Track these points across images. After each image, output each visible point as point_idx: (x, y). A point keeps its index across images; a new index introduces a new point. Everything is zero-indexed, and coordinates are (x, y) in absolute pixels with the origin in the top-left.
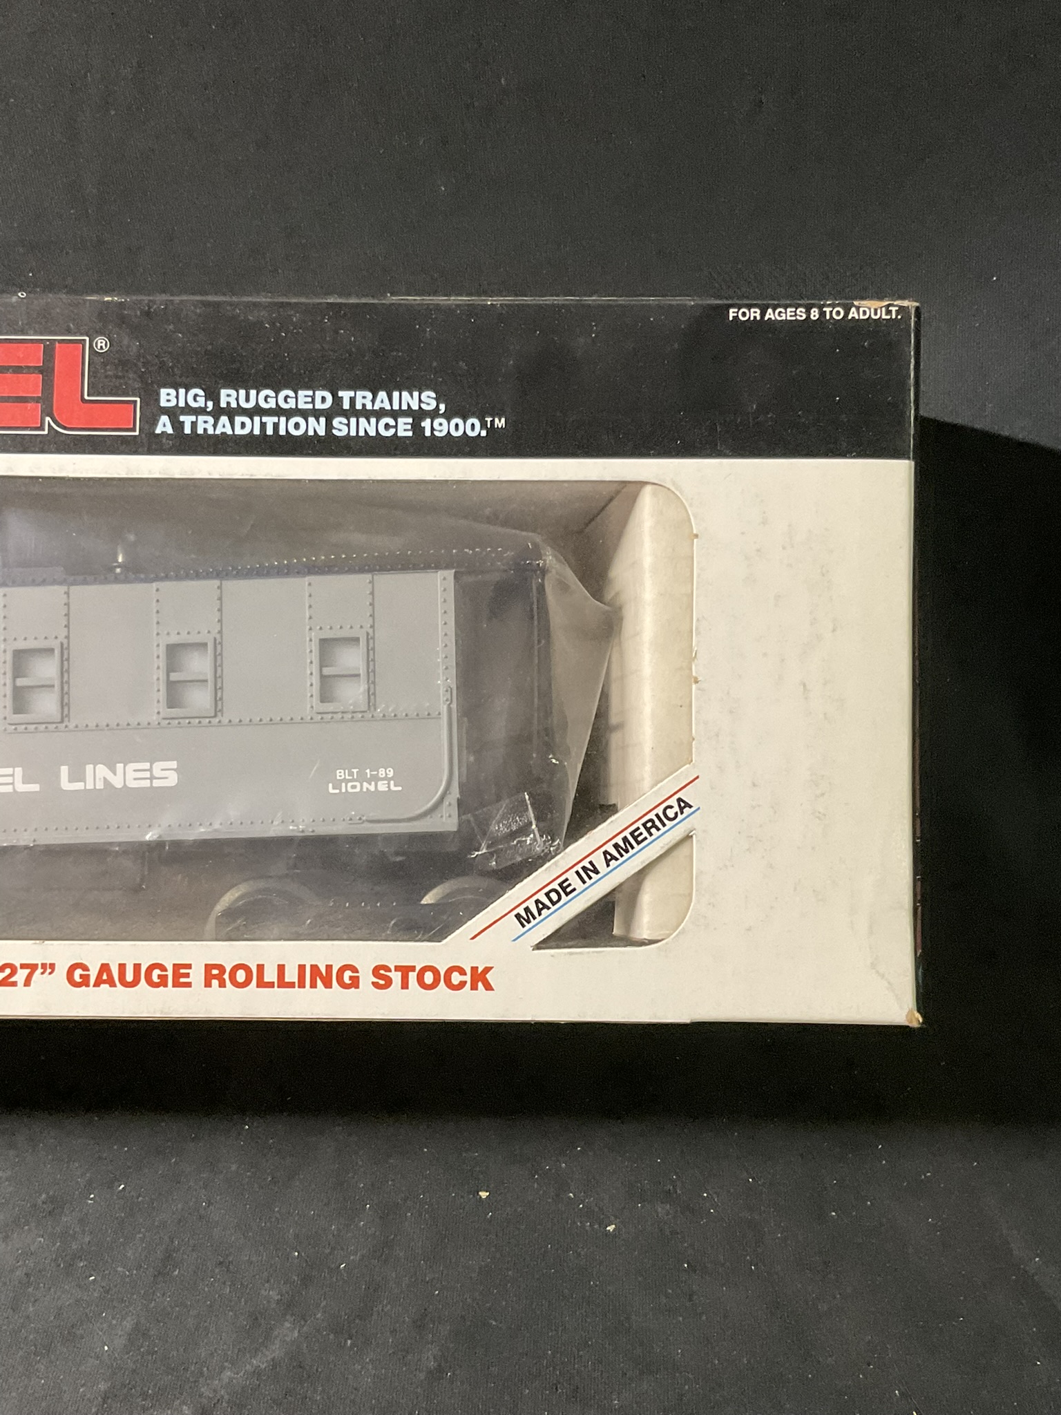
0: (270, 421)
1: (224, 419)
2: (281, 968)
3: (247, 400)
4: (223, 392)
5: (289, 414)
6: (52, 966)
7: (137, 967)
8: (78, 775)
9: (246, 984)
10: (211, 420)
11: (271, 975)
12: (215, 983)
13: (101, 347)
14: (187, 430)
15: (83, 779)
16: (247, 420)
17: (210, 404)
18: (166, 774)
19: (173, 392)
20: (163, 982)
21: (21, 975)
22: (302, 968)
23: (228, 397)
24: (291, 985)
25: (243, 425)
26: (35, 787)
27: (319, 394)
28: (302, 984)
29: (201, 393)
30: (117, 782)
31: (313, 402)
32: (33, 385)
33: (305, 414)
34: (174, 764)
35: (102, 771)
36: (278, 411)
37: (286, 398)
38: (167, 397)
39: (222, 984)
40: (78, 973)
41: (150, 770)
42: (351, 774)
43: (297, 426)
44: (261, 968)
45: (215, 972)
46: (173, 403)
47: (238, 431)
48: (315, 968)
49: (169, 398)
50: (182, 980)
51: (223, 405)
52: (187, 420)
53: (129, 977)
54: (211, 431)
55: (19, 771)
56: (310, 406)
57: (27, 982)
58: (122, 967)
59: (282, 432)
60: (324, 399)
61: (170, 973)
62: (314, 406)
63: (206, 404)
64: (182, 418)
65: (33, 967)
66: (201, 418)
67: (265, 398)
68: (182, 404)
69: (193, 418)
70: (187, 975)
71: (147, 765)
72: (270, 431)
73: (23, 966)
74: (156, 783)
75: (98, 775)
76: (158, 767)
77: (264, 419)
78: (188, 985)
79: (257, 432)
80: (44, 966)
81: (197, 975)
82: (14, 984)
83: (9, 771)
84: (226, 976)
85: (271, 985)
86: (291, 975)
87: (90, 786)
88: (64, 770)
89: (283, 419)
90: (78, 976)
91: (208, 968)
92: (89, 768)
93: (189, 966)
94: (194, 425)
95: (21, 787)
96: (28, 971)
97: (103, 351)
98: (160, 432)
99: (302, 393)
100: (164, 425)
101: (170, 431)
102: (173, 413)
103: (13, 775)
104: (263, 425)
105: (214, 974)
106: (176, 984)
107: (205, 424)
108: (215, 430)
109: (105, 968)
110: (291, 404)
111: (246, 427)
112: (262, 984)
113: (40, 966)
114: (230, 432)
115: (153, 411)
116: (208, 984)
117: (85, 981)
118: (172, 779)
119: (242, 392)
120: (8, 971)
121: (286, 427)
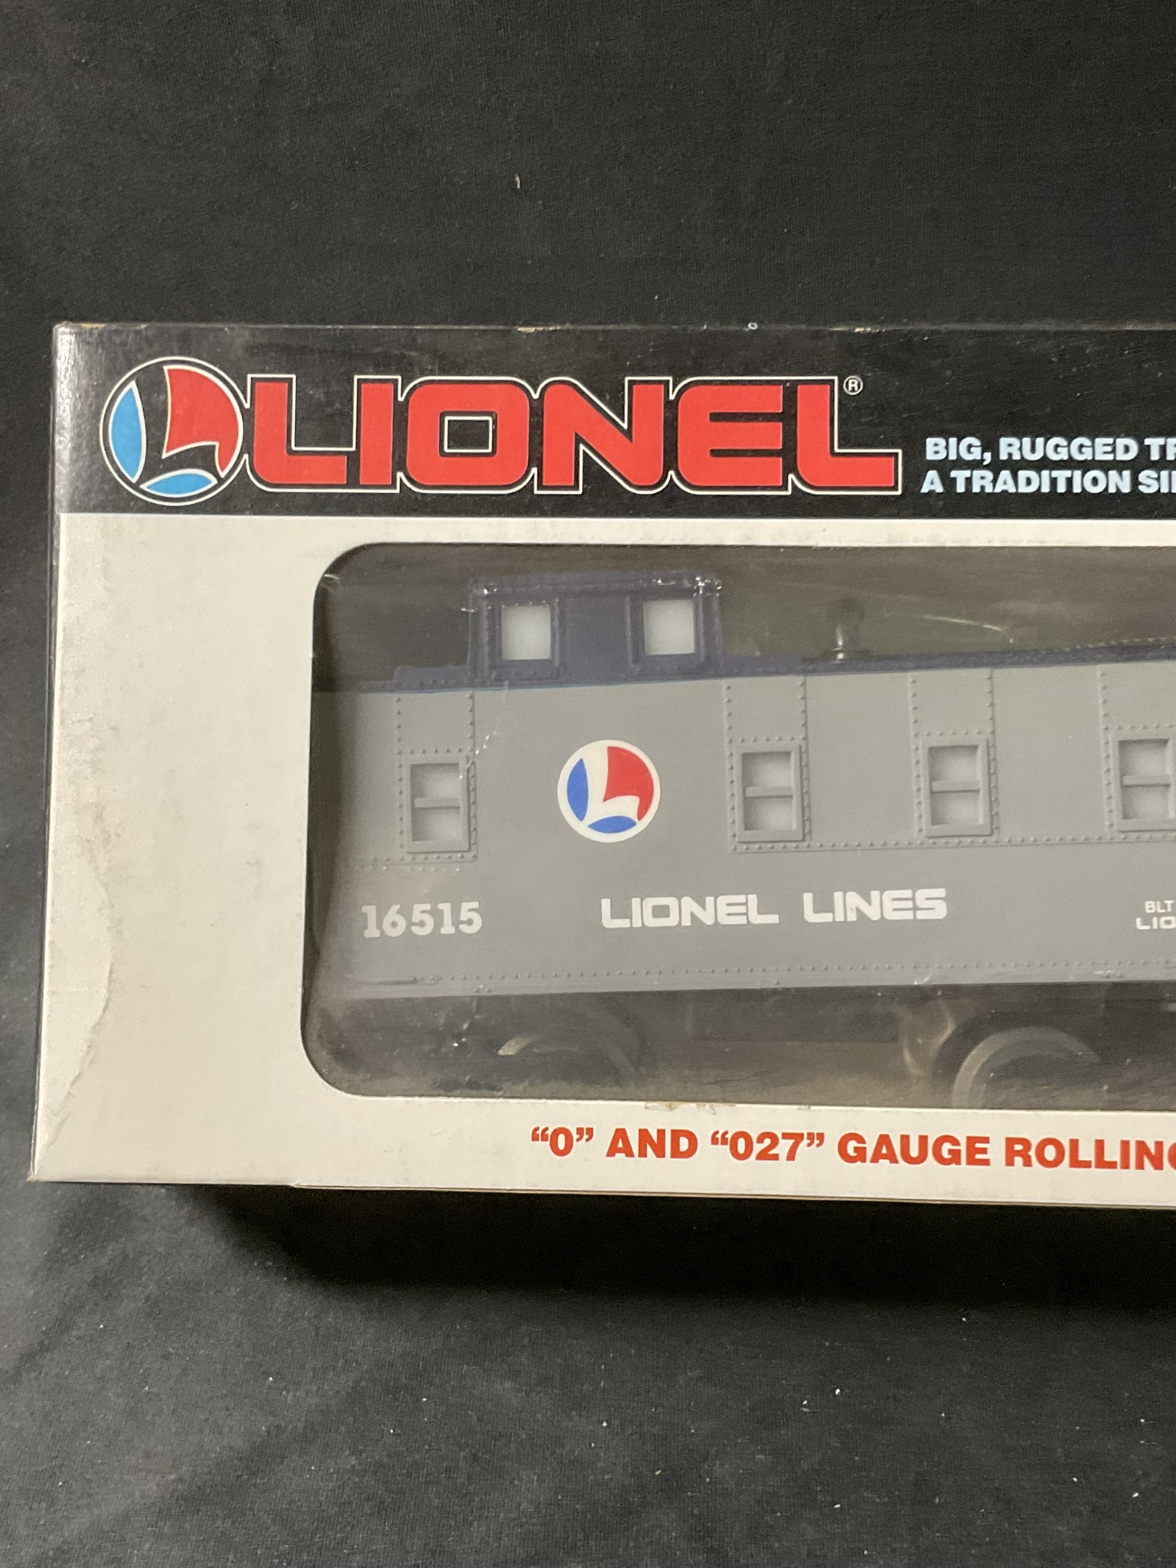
0: (1062, 475)
1: (1005, 474)
2: (1100, 1145)
3: (1033, 450)
4: (1004, 442)
5: (1085, 466)
6: (821, 1137)
7: (923, 1140)
8: (824, 904)
9: (1056, 1163)
10: (989, 475)
11: (1087, 1153)
12: (1018, 1160)
13: (853, 388)
14: (961, 488)
15: (830, 909)
16: (1032, 474)
17: (988, 456)
18: (933, 904)
19: (941, 441)
20: (955, 1158)
21: (784, 1147)
22: (1125, 1145)
23: (1009, 447)
24: (1112, 1165)
25: (1029, 482)
26: (773, 919)
27: (1121, 442)
28: (1126, 1165)
29: (975, 441)
30: (873, 913)
31: (1114, 451)
32: (772, 435)
33: (1105, 467)
34: (941, 892)
35: (854, 899)
36: (1070, 464)
37: (1081, 448)
38: (935, 448)
39: (1027, 1163)
40: (852, 1145)
41: (913, 899)
42: (1164, 906)
43: (1095, 481)
44: (1074, 1143)
45: (1018, 1147)
46: (941, 456)
47: (1023, 489)
48: (1141, 1146)
49: (936, 449)
50: (978, 1156)
51: (1003, 456)
52: (960, 476)
53: (914, 1152)
54: (989, 489)
55: (753, 899)
56: (1110, 457)
57: (791, 1156)
58: (905, 1140)
59: (1077, 489)
60: (1127, 449)
61: (963, 1148)
62: (1115, 456)
63: (982, 456)
64: (953, 474)
65: (797, 1138)
66: (977, 473)
67: (1055, 448)
68: (953, 457)
69: (967, 473)
70: (984, 1151)
71: (908, 893)
72: (1061, 488)
73: (785, 1136)
74: (920, 915)
75: (848, 905)
76: (922, 895)
77: (1055, 474)
78: (986, 1162)
79: (1046, 489)
80: (811, 1136)
81: (996, 1151)
82: (776, 1157)
83: (741, 898)
84: (1032, 1153)
85: (1086, 1164)
86: (1112, 1154)
87: (840, 918)
88: (808, 898)
89: (1078, 474)
90: (851, 1149)
91: (1010, 1142)
92: (838, 896)
93: (986, 1140)
94: (969, 481)
95: (757, 919)
96: (792, 1141)
97: (854, 394)
98: (927, 491)
99: (1099, 441)
100: (932, 483)
101: (939, 489)
102: (944, 467)
103: (746, 904)
104: (1054, 482)
105: (1017, 1149)
106: (972, 1161)
107: (982, 480)
108: (994, 486)
109: (884, 1140)
110: (1087, 455)
111: (1031, 483)
112: (1076, 1163)
113: (805, 1136)
114: (1012, 490)
115: (917, 465)
116: (1010, 1162)
117: (861, 1154)
118: (940, 911)
119: (1027, 441)
120: (767, 1142)
121: (1083, 483)
